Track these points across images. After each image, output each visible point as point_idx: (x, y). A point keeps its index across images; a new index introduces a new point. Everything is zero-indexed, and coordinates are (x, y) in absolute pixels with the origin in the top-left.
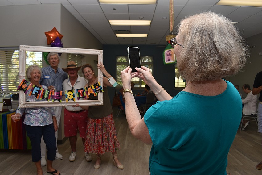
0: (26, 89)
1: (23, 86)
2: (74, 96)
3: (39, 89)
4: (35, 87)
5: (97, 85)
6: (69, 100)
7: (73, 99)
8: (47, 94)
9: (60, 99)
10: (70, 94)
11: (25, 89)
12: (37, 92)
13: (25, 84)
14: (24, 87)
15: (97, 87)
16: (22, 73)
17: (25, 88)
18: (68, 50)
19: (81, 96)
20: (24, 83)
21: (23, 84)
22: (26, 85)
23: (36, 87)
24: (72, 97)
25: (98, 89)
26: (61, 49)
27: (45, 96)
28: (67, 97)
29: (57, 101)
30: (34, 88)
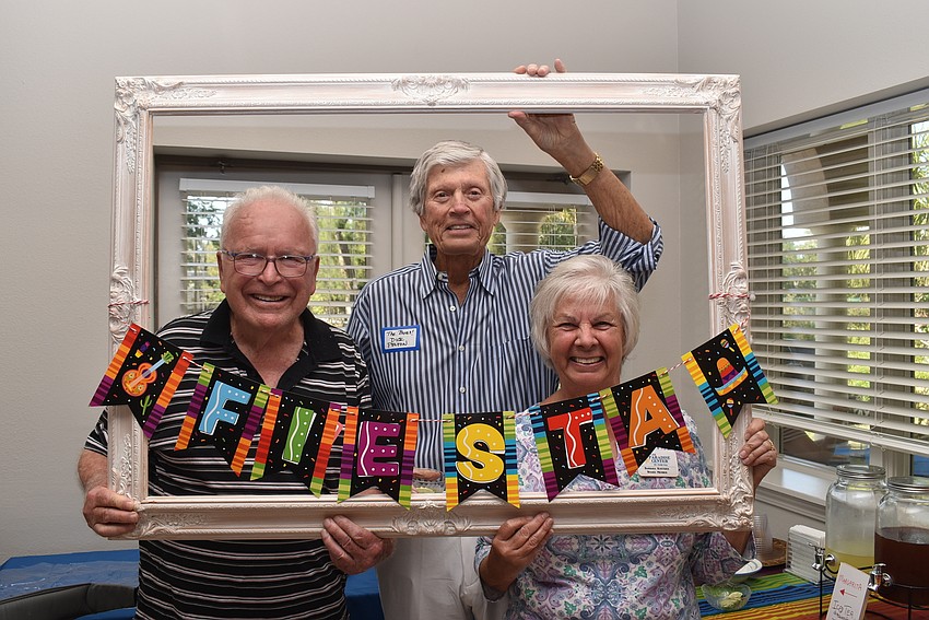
0: (155, 400)
1: (131, 374)
2: (509, 459)
3: (243, 397)
4: (212, 384)
5: (726, 353)
6: (467, 489)
7: (498, 488)
8: (305, 435)
9: (399, 478)
10: (482, 447)
11: (143, 397)
12: (233, 418)
13: (144, 359)
14: (135, 383)
15: (723, 364)
16: (126, 279)
17: (142, 389)
18: (461, 92)
19: (572, 462)
20: (138, 354)
21: (130, 363)
22: (153, 369)
23: (219, 385)
24: (492, 470)
25: (730, 386)
26: (405, 83)
27: (292, 454)
28: (458, 464)
29: (373, 499)
30: (209, 393)
